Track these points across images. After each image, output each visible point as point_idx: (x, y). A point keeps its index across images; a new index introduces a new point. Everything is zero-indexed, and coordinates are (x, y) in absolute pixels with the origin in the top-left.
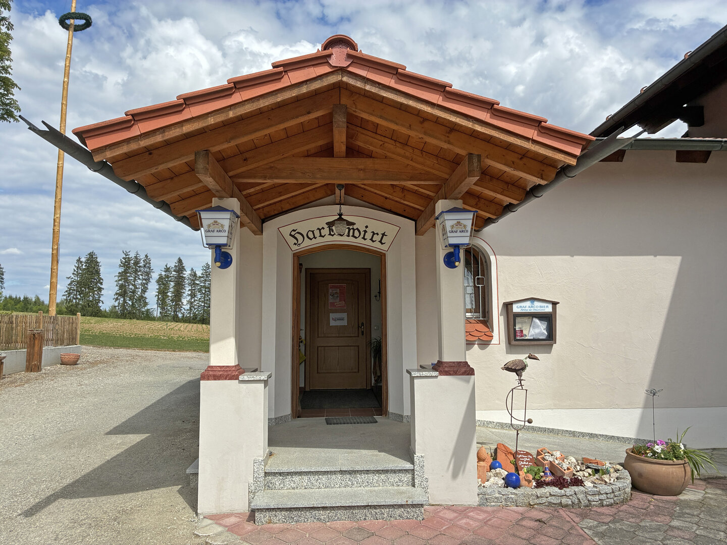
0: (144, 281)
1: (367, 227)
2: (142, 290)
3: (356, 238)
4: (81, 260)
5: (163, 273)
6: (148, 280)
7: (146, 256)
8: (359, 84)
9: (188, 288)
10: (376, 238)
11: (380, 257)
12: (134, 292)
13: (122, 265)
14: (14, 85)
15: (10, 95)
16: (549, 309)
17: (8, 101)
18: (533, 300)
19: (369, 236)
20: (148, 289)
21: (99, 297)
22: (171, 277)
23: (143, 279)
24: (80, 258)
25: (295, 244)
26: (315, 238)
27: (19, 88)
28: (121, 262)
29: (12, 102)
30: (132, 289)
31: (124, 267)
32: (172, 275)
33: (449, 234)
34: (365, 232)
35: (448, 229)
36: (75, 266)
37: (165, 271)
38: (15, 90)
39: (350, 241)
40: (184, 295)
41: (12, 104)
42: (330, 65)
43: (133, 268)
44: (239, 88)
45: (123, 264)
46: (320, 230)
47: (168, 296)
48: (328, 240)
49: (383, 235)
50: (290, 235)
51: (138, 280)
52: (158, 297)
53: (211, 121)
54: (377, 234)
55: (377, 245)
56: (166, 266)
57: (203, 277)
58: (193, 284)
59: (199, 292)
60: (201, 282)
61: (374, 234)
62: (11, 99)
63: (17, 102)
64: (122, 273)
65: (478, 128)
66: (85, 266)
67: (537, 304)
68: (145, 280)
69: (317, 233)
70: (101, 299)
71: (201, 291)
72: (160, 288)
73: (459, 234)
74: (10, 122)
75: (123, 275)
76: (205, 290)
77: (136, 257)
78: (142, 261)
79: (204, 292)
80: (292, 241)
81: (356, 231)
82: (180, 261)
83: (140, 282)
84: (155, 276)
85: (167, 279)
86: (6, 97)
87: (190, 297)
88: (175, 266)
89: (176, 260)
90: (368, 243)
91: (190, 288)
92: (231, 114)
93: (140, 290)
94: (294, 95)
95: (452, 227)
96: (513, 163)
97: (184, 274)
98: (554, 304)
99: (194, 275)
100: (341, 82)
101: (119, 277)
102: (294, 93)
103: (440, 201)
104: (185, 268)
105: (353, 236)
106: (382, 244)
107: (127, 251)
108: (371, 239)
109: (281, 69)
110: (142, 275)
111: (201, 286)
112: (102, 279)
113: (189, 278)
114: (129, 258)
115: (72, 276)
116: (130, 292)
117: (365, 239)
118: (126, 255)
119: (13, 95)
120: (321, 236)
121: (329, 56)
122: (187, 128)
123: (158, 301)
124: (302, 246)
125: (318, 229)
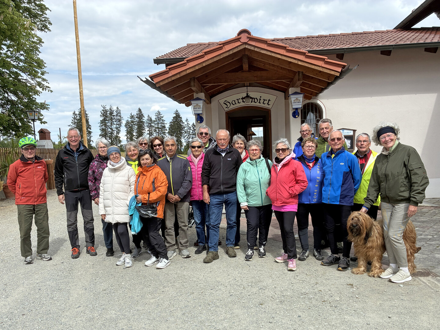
0: (117, 126)
1: (261, 97)
2: (117, 132)
3: (256, 102)
4: (76, 113)
5: (130, 120)
6: (120, 125)
7: (117, 108)
8: (252, 48)
10: (265, 102)
11: (268, 112)
12: (112, 133)
13: (102, 115)
14: (47, 9)
15: (44, 15)
16: (351, 133)
17: (43, 19)
18: (343, 129)
19: (262, 101)
20: (120, 131)
21: (90, 138)
22: (135, 122)
23: (117, 124)
24: (75, 112)
25: (226, 107)
26: (236, 104)
27: (50, 10)
28: (101, 113)
30: (110, 132)
32: (135, 121)
33: (293, 104)
34: (260, 99)
35: (293, 102)
36: (73, 117)
37: (131, 118)
38: (47, 12)
39: (253, 104)
40: (145, 134)
41: (46, 21)
42: (241, 42)
43: (109, 117)
44: (206, 54)
45: (103, 114)
47: (134, 135)
48: (242, 104)
49: (269, 100)
50: (224, 103)
51: (114, 125)
52: (127, 137)
53: (197, 68)
54: (266, 100)
55: (266, 106)
56: (131, 114)
57: (156, 121)
58: (150, 126)
59: (155, 132)
60: (155, 125)
61: (264, 100)
62: (45, 17)
63: (49, 19)
64: (102, 121)
65: (300, 63)
66: (79, 117)
67: (345, 131)
69: (237, 102)
71: (156, 130)
72: (127, 130)
73: (297, 104)
74: (46, 32)
75: (103, 122)
76: (159, 130)
77: (110, 109)
78: (115, 112)
79: (158, 131)
81: (256, 99)
82: (140, 110)
84: (124, 122)
85: (132, 124)
86: (42, 17)
87: (149, 136)
89: (137, 110)
90: (261, 105)
91: (148, 129)
92: (204, 65)
93: (115, 132)
94: (227, 55)
95: (294, 101)
96: (317, 74)
97: (143, 119)
98: (354, 131)
99: (150, 119)
100: (245, 48)
101: (101, 124)
103: (290, 88)
104: (144, 115)
105: (254, 102)
106: (269, 105)
107: (105, 105)
108: (263, 103)
109: (222, 45)
110: (116, 122)
111: (156, 127)
112: (90, 126)
113: (147, 122)
114: (106, 110)
115: (72, 124)
116: (109, 133)
117: (260, 103)
118: (104, 108)
119: (46, 14)
120: (238, 103)
121: (240, 38)
123: (127, 139)
124: (230, 108)
125: (237, 99)
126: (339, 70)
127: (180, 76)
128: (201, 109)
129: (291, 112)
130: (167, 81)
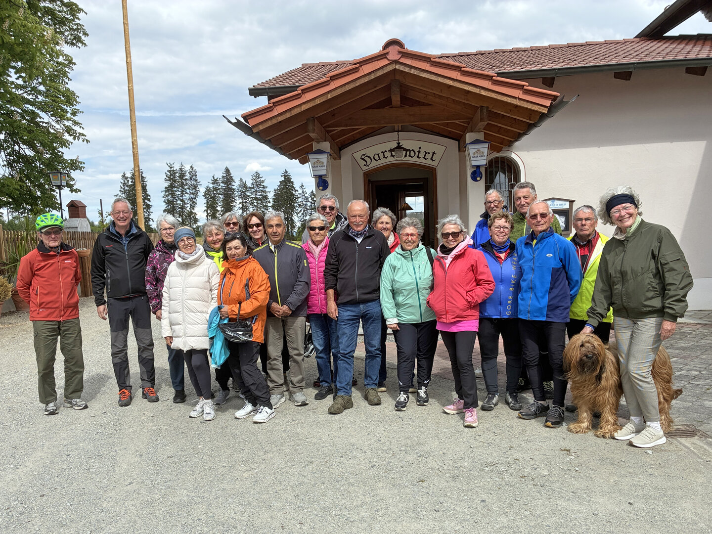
0: (192, 196)
1: (420, 148)
2: (190, 205)
3: (412, 157)
4: (126, 176)
5: (211, 186)
6: (196, 194)
7: (192, 167)
8: (407, 70)
9: (239, 201)
10: (428, 156)
11: (432, 171)
12: (182, 208)
13: (167, 179)
14: (80, 10)
15: (76, 20)
16: (566, 206)
17: (75, 27)
18: (553, 199)
19: (422, 155)
20: (197, 204)
21: (149, 215)
22: (219, 189)
23: (191, 193)
24: (124, 174)
25: (365, 165)
26: (380, 159)
27: (85, 12)
28: (167, 176)
29: (79, 27)
30: (180, 205)
31: (170, 181)
32: (220, 187)
33: (472, 159)
34: (419, 152)
35: (472, 155)
36: (121, 183)
37: (213, 183)
38: (81, 15)
39: (408, 160)
42: (388, 59)
43: (179, 182)
44: (333, 80)
45: (168, 177)
46: (383, 153)
47: (218, 211)
48: (390, 160)
49: (434, 153)
50: (361, 158)
51: (186, 195)
52: (207, 213)
53: (318, 102)
54: (429, 153)
55: (429, 162)
56: (213, 177)
57: (253, 188)
58: (244, 196)
59: (251, 205)
60: (252, 194)
61: (426, 153)
62: (78, 24)
63: (84, 26)
64: (168, 187)
65: (483, 93)
66: (131, 182)
67: (556, 202)
68: (193, 193)
69: (381, 156)
70: (150, 217)
71: (253, 203)
72: (207, 202)
73: (478, 158)
74: (79, 47)
75: (170, 190)
76: (257, 203)
77: (181, 169)
78: (188, 174)
79: (256, 204)
80: (362, 163)
81: (412, 152)
82: (227, 171)
83: (188, 196)
84: (202, 190)
85: (215, 192)
86: (73, 23)
87: (241, 211)
88: (223, 177)
89: (223, 170)
90: (421, 161)
91: (241, 201)
92: (329, 96)
94: (366, 81)
95: (474, 153)
96: (511, 110)
97: (232, 185)
98: (571, 202)
99: (243, 185)
100: (395, 69)
101: (166, 193)
102: (366, 79)
103: (468, 134)
104: (234, 178)
105: (410, 156)
106: (433, 161)
107: (172, 163)
108: (424, 158)
109: (358, 65)
110: (189, 189)
111: (252, 198)
112: (149, 196)
113: (238, 190)
114: (173, 170)
115: (120, 194)
116: (179, 208)
117: (419, 158)
118: (171, 168)
119: (79, 19)
120: (384, 157)
121: (387, 53)
122: (304, 108)
123: (207, 216)
124: (370, 166)
125: (382, 152)
126: (548, 103)
127: (290, 114)
128: (325, 168)
129: (469, 172)
130: (269, 124)
